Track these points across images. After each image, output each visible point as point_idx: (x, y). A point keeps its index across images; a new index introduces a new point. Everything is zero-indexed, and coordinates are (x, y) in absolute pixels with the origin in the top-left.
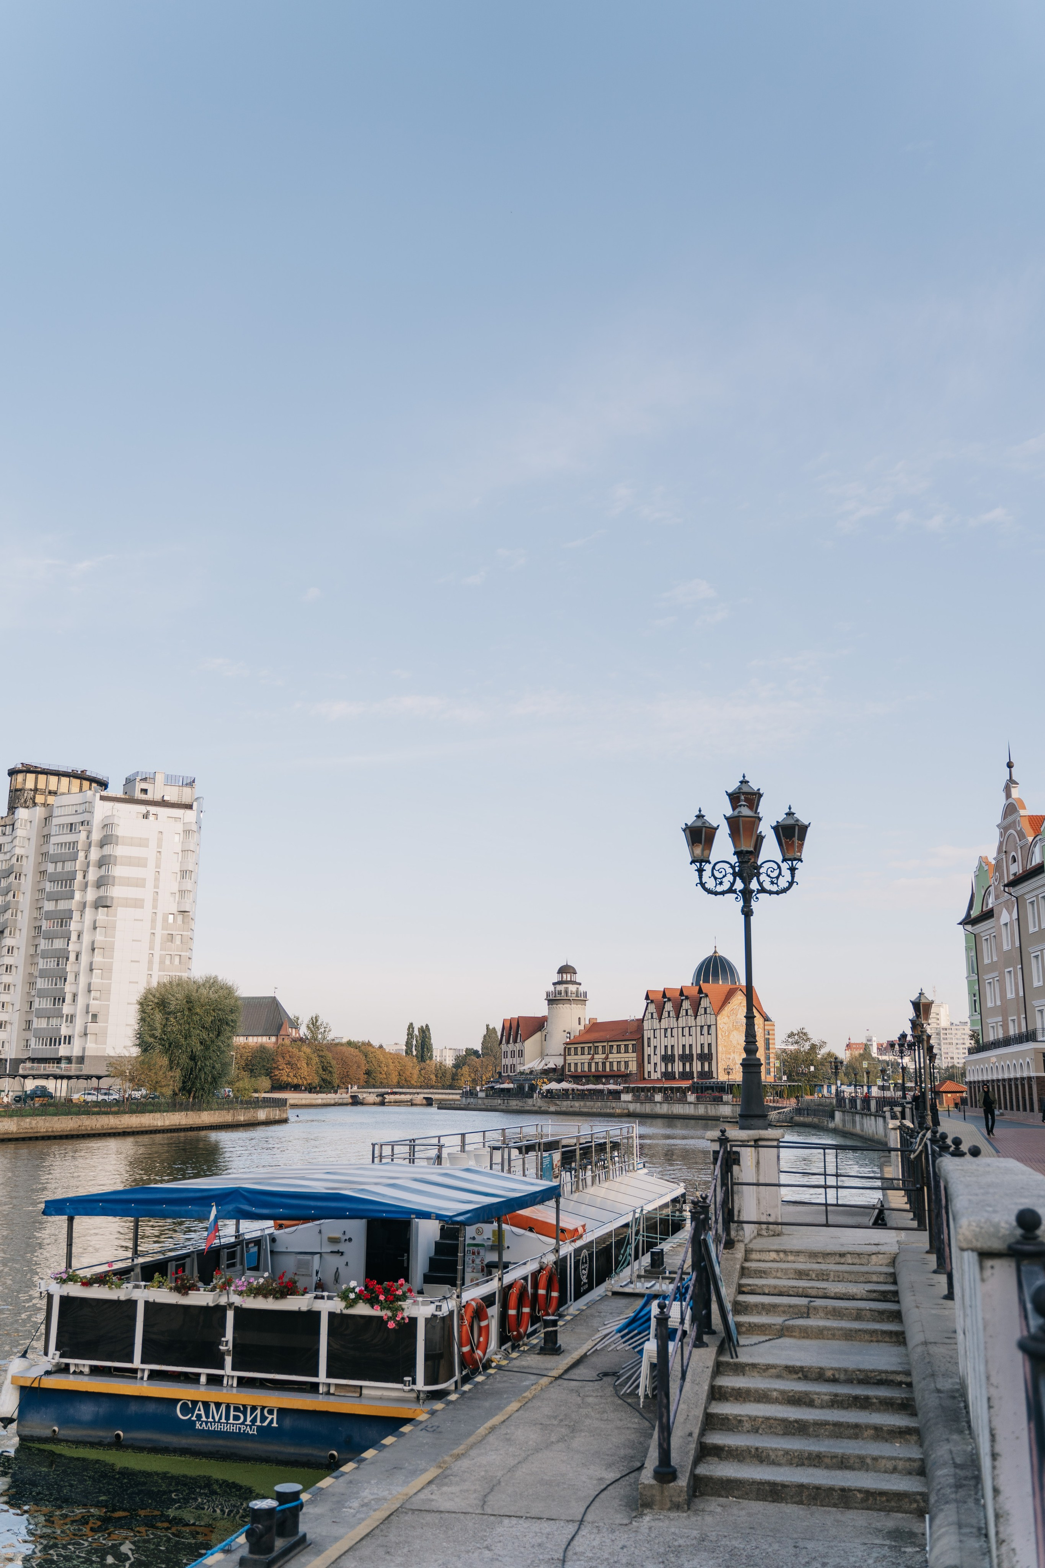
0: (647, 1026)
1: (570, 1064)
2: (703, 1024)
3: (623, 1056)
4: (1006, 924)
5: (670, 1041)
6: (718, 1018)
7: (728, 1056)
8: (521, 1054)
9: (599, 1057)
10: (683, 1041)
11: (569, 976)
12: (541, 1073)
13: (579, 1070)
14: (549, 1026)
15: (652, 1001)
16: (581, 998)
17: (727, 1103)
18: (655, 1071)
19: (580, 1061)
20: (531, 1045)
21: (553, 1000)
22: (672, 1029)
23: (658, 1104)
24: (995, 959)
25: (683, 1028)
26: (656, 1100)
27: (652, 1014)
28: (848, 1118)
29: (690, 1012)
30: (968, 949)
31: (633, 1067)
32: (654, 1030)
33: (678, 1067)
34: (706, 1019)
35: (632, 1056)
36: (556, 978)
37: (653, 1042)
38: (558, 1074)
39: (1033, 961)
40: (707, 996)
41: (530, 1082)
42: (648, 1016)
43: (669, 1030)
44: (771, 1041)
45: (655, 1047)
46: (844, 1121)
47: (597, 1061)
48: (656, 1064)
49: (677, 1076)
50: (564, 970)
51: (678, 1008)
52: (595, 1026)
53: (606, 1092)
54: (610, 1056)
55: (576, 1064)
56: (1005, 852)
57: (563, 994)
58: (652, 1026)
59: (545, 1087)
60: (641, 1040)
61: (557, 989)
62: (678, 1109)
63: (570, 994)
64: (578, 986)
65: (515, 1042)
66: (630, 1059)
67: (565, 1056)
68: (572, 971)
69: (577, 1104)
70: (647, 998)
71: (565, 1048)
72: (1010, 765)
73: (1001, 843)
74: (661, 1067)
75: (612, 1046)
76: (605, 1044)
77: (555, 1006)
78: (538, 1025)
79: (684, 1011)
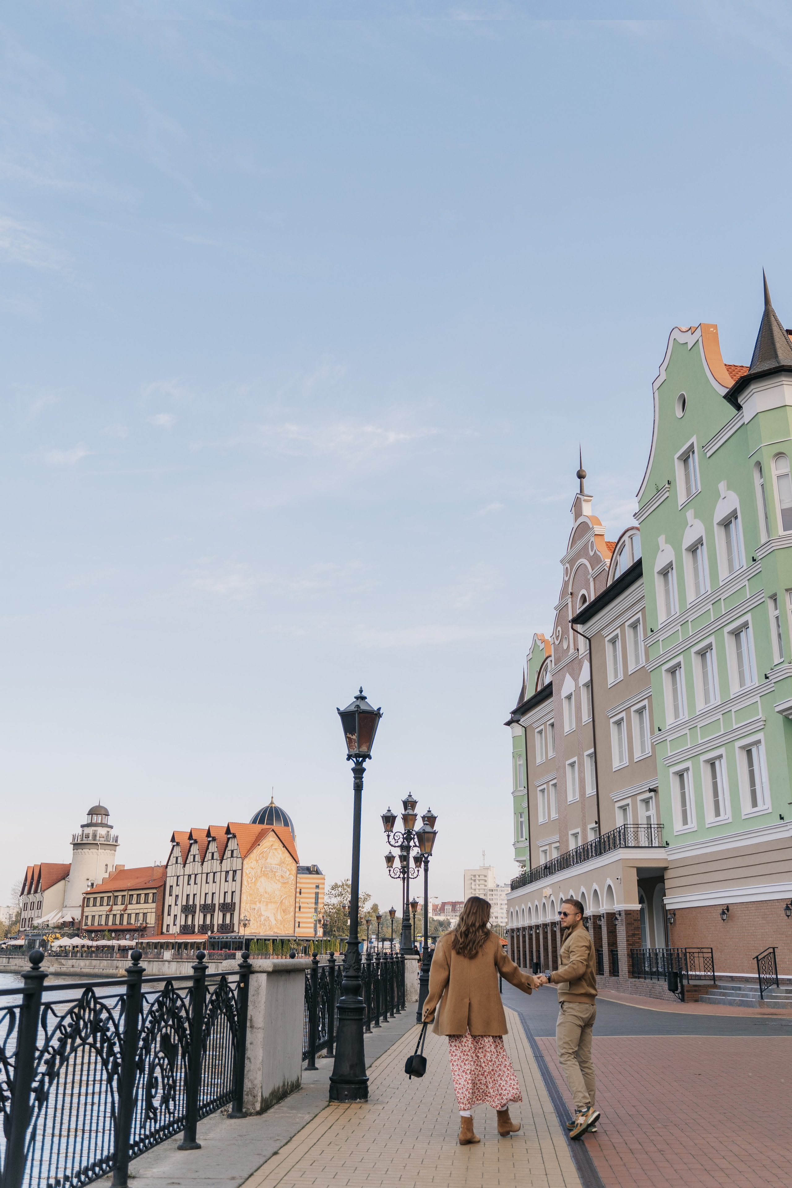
0: (170, 871)
1: (87, 917)
2: (228, 869)
3: (142, 907)
4: (569, 697)
5: (192, 889)
6: (245, 862)
7: (253, 906)
8: (39, 905)
9: (118, 909)
10: (206, 888)
11: (100, 817)
12: (54, 928)
13: (96, 924)
14: (72, 875)
15: (178, 844)
16: (112, 844)
18: (175, 925)
19: (97, 913)
20: (50, 896)
21: (78, 845)
22: (196, 875)
23: (167, 963)
24: (551, 754)
25: (207, 874)
26: (165, 958)
27: (177, 858)
29: (216, 856)
30: (515, 756)
31: (151, 920)
32: (178, 877)
33: (199, 919)
34: (232, 863)
35: (151, 908)
36: (85, 820)
37: (176, 891)
38: (72, 928)
39: (614, 730)
40: (234, 836)
41: (41, 938)
42: (172, 860)
43: (193, 877)
44: (320, 896)
45: (177, 896)
47: (115, 912)
48: (175, 916)
49: (196, 930)
50: (92, 812)
51: (204, 851)
52: (121, 873)
53: (116, 949)
54: (129, 907)
55: (93, 917)
56: (571, 594)
57: (90, 838)
58: (176, 872)
59: (57, 943)
60: (162, 888)
61: (85, 832)
63: (98, 838)
64: (109, 829)
65: (36, 892)
66: (149, 910)
67: (83, 907)
68: (103, 812)
69: (82, 963)
70: (173, 840)
71: (84, 898)
72: (581, 476)
73: (566, 584)
74: (181, 920)
75: (132, 895)
76: (125, 893)
77: (80, 850)
78: (62, 873)
79: (211, 854)
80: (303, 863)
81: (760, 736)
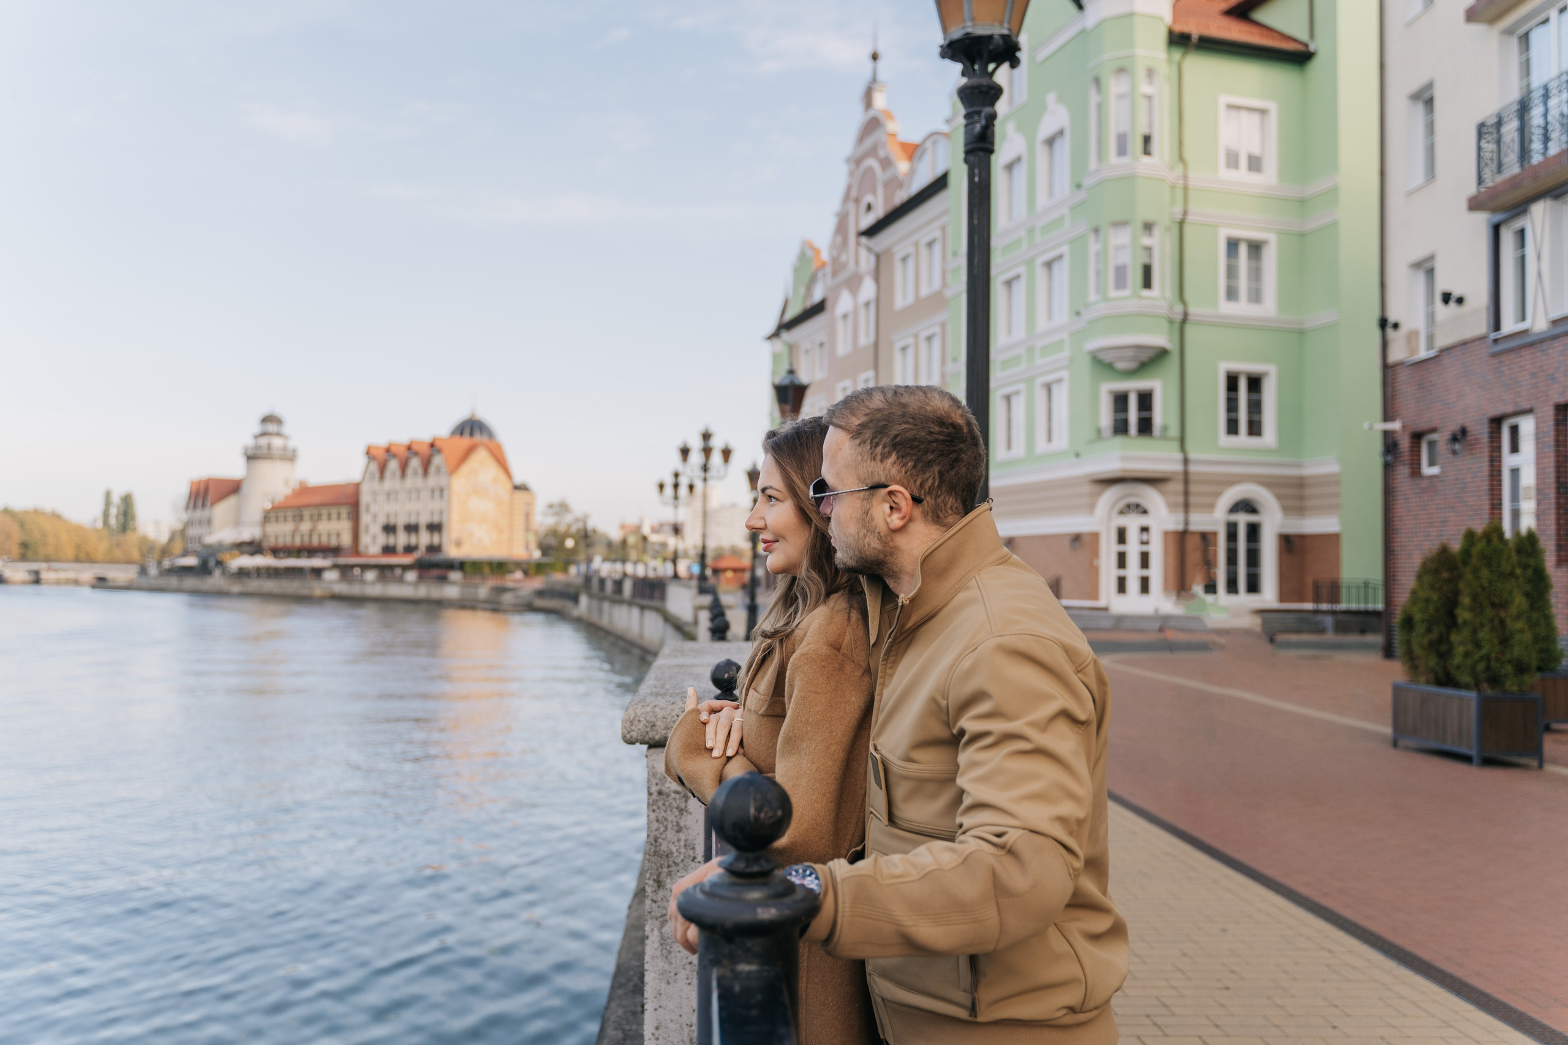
0: (364, 490)
1: (268, 534)
2: (434, 486)
3: (334, 525)
4: (845, 316)
5: (392, 508)
6: (452, 480)
7: (464, 526)
8: (209, 522)
9: (305, 526)
10: (408, 507)
11: (273, 427)
12: (232, 547)
13: (279, 542)
14: (245, 488)
15: (373, 459)
16: (288, 455)
17: (453, 583)
18: (373, 545)
19: (282, 532)
20: (222, 510)
21: (252, 457)
22: (395, 492)
23: (368, 585)
25: (409, 491)
26: (366, 580)
27: (372, 474)
28: (595, 604)
29: (418, 471)
31: (346, 540)
32: (374, 495)
33: (401, 539)
34: (437, 480)
35: (345, 526)
36: (257, 428)
37: (373, 508)
38: (254, 547)
39: (898, 357)
40: (439, 452)
41: (216, 557)
42: (367, 477)
43: (392, 494)
45: (374, 515)
46: (589, 608)
47: (302, 530)
48: (374, 536)
49: (398, 551)
50: (267, 419)
51: (404, 467)
52: (304, 490)
53: (306, 569)
54: (319, 524)
55: (277, 534)
56: (856, 200)
57: (265, 450)
58: (371, 489)
59: (234, 563)
60: (356, 507)
61: (258, 443)
62: (394, 590)
63: (274, 450)
64: (285, 440)
65: (203, 507)
66: (343, 529)
67: (264, 525)
68: (277, 421)
70: (368, 453)
71: (265, 516)
72: (875, 57)
73: (849, 188)
74: (382, 539)
75: (323, 513)
76: (313, 510)
77: (254, 464)
78: (233, 488)
79: (412, 470)
80: (518, 479)
81: (1064, 374)
